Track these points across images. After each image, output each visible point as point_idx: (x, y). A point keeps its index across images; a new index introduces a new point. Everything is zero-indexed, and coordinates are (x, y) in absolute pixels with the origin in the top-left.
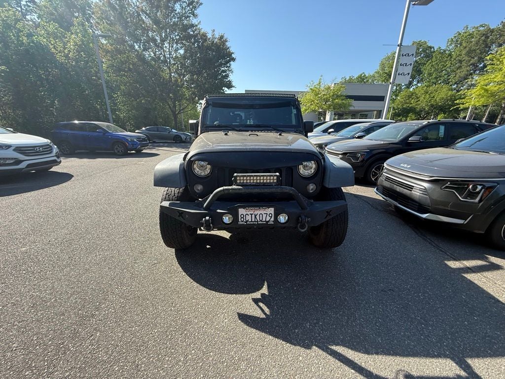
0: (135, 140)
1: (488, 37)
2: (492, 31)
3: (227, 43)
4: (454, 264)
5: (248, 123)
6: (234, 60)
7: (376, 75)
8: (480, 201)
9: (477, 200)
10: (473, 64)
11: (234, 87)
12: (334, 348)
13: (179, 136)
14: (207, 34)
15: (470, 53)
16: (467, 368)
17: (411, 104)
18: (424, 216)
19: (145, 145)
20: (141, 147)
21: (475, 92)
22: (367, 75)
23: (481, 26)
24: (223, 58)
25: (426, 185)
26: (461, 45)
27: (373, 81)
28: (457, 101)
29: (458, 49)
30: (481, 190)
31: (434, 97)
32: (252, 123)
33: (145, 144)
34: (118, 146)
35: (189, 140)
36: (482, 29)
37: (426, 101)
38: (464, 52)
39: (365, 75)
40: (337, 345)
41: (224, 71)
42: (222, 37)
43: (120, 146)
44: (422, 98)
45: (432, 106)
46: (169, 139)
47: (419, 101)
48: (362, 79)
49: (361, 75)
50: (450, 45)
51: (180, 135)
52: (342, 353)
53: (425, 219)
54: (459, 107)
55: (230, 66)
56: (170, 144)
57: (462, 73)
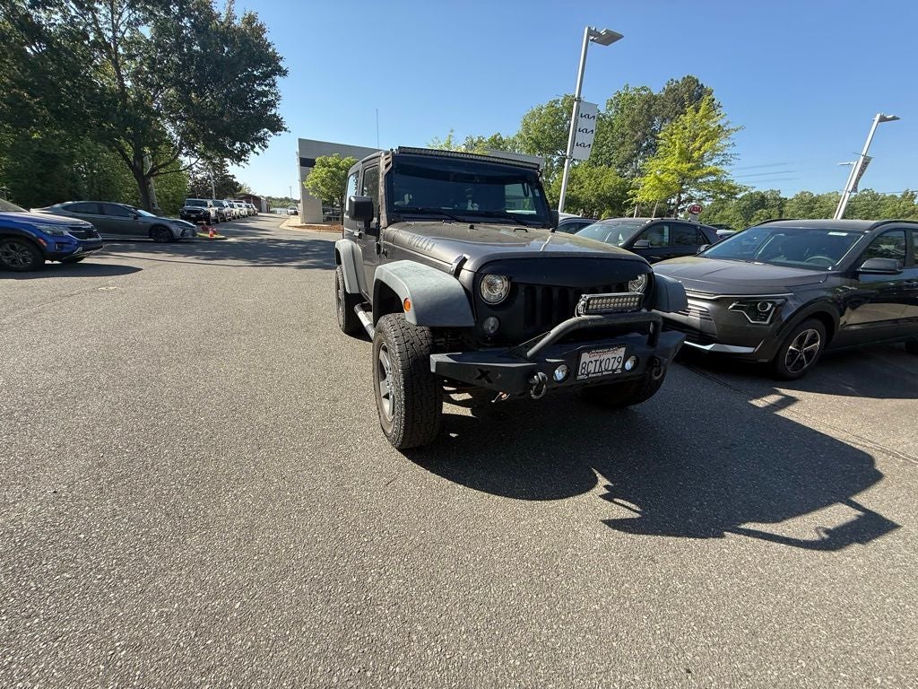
0: (66, 233)
1: (650, 107)
2: (655, 98)
3: (264, 36)
4: (759, 403)
5: (470, 208)
6: (284, 73)
7: (518, 140)
8: (771, 322)
9: (767, 322)
10: (636, 142)
11: (286, 130)
12: (743, 526)
13: (165, 227)
14: (213, 5)
15: (633, 124)
16: (857, 506)
17: (573, 191)
18: (708, 348)
19: (90, 248)
20: (84, 250)
21: (649, 180)
22: (504, 138)
23: (643, 88)
24: (256, 65)
25: (706, 305)
26: (622, 112)
27: (514, 148)
28: (630, 193)
29: (619, 116)
30: (771, 309)
31: (600, 183)
32: (476, 209)
33: (94, 242)
34: (13, 248)
35: (190, 237)
36: (643, 92)
37: (592, 189)
38: (627, 123)
39: (501, 138)
40: (744, 523)
41: (264, 94)
42: (250, 20)
43: (17, 246)
44: (586, 184)
45: (599, 196)
46: (137, 234)
47: (583, 187)
48: (497, 143)
49: (496, 136)
50: (610, 109)
51: (169, 225)
52: (756, 529)
53: (710, 352)
54: (631, 201)
55: (274, 85)
56: (140, 245)
57: (626, 151)
